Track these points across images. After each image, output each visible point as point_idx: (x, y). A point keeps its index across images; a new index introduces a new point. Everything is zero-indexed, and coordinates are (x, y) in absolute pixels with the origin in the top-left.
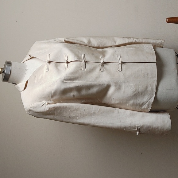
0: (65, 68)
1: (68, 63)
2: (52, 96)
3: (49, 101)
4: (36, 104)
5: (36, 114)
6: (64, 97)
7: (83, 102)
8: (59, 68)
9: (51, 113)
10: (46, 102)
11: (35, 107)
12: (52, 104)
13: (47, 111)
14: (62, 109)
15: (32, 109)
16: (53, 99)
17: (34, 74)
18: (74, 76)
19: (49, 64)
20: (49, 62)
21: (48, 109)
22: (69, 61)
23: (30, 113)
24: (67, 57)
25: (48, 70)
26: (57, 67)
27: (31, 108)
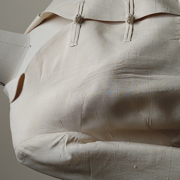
0: (125, 36)
1: (134, 21)
2: (85, 120)
3: (75, 134)
4: (37, 140)
5: (40, 167)
6: (120, 124)
7: (175, 140)
8: (107, 35)
9: (78, 168)
10: (66, 135)
11: (35, 149)
12: (83, 141)
13: (67, 162)
14: (110, 160)
15: (28, 152)
16: (85, 128)
17: (40, 55)
18: (153, 58)
19: (78, 26)
20: (81, 21)
21: (69, 158)
22: (138, 15)
23: (26, 163)
24: (132, 6)
25: (76, 43)
26: (100, 33)
27: (26, 148)
